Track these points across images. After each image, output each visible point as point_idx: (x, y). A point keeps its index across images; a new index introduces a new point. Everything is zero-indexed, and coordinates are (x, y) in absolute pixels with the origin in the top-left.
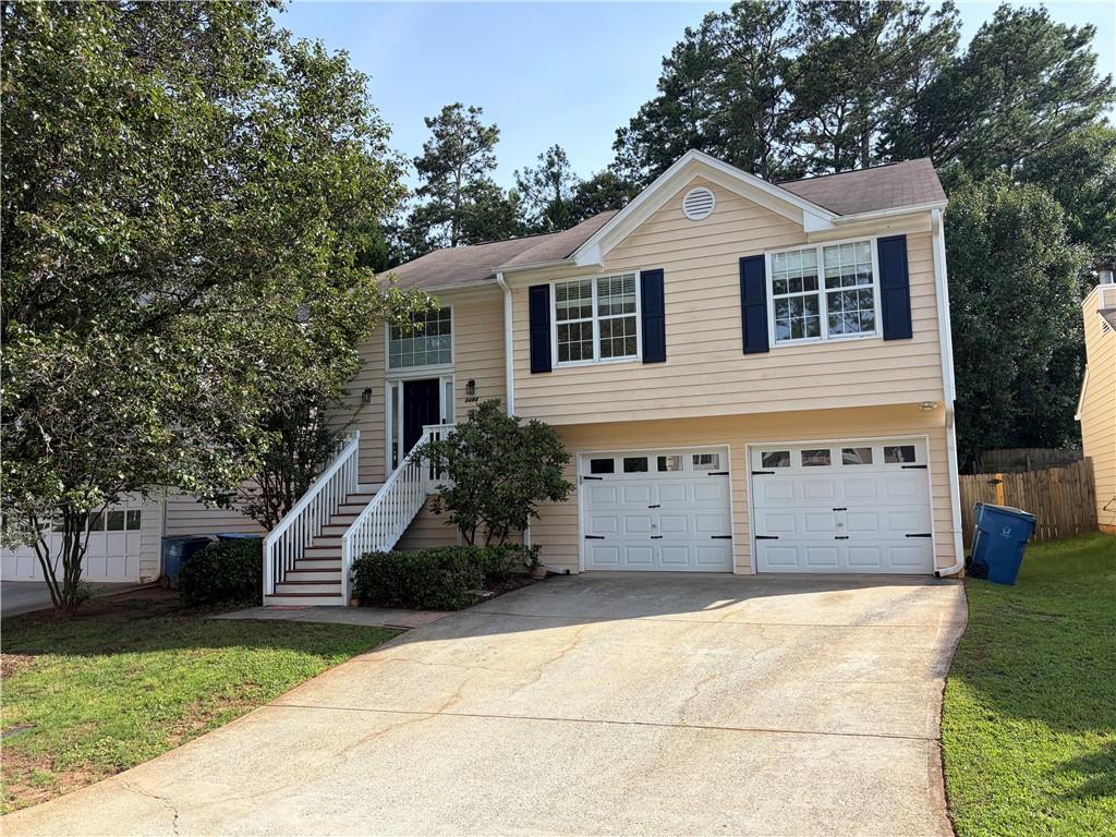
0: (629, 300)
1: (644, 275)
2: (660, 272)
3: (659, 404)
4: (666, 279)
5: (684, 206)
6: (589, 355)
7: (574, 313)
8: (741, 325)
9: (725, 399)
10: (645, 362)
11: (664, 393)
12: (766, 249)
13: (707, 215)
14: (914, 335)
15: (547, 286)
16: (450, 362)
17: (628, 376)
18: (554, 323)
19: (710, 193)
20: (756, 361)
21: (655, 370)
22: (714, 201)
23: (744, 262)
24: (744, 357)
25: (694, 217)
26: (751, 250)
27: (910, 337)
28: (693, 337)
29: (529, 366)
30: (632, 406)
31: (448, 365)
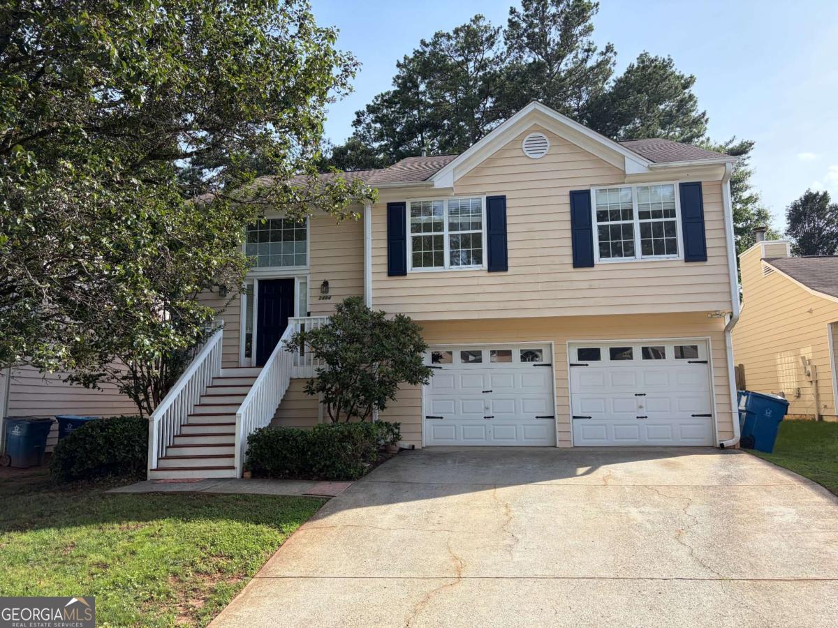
0: (476, 220)
1: (489, 200)
2: (503, 198)
3: (502, 305)
4: (508, 204)
5: (524, 146)
6: (440, 262)
7: (427, 227)
8: (571, 244)
9: (559, 303)
10: (489, 270)
11: (507, 297)
12: (591, 185)
13: (543, 155)
14: (708, 259)
15: (404, 204)
16: (305, 264)
17: (475, 282)
18: (409, 235)
19: (545, 137)
20: (583, 274)
21: (497, 277)
22: (549, 145)
23: (574, 195)
24: (573, 270)
25: (531, 156)
26: (580, 186)
27: (705, 260)
28: (532, 252)
29: (386, 270)
30: (478, 306)
31: (303, 267)
